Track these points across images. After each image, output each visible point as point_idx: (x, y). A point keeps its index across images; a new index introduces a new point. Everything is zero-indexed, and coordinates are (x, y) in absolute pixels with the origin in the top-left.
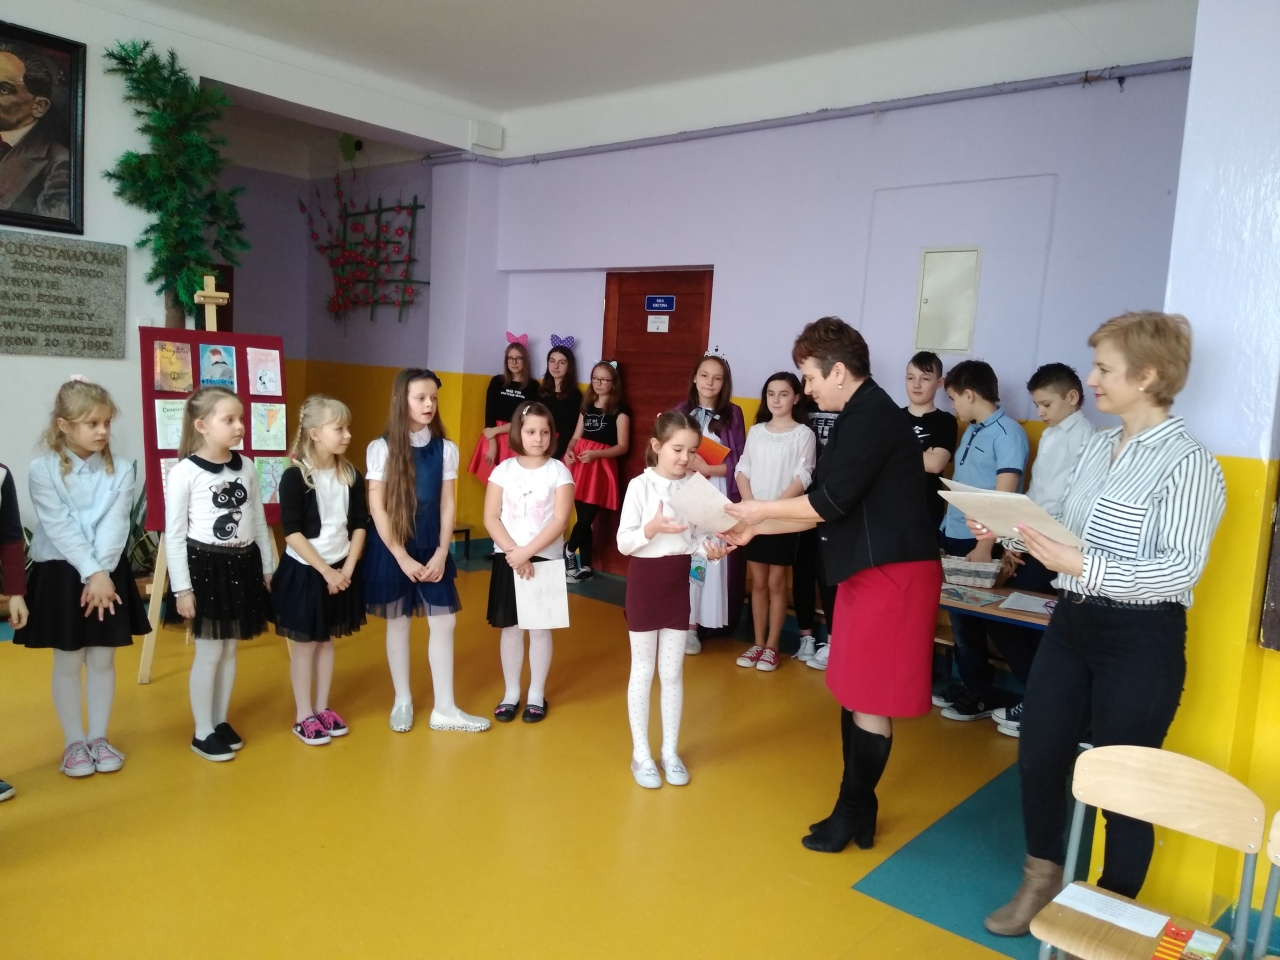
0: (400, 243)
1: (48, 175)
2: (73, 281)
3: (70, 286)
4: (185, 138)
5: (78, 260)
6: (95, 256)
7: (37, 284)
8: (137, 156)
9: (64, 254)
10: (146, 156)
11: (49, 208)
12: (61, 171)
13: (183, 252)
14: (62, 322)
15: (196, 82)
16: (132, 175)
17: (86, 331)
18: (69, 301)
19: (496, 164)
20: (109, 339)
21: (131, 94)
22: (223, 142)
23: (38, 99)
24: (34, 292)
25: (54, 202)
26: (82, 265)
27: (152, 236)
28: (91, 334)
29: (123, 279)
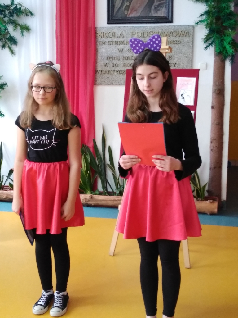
5: (169, 36)
9: (163, 34)
25: (158, 8)
26: (171, 39)
29: (191, 43)
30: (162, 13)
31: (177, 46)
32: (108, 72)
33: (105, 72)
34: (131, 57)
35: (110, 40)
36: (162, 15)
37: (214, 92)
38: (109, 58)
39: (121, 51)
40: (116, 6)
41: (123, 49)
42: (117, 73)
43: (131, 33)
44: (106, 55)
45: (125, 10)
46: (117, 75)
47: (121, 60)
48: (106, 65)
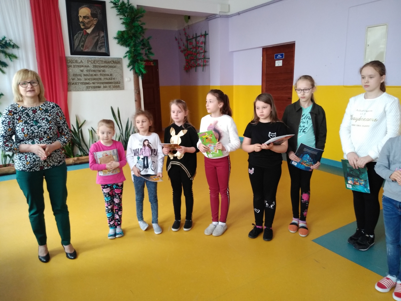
0: (202, 46)
1: (99, 40)
2: (108, 69)
3: (108, 71)
4: (134, 24)
5: (109, 63)
6: (113, 62)
7: (100, 71)
8: (121, 32)
9: (105, 62)
10: (124, 31)
11: (100, 50)
12: (103, 39)
13: (136, 58)
14: (107, 81)
15: (136, 7)
16: (121, 37)
17: (113, 83)
18: (108, 75)
19: (227, 17)
20: (119, 85)
21: (118, 13)
22: (144, 24)
23: (95, 19)
24: (99, 73)
25: (101, 47)
26: (110, 65)
27: (128, 54)
28: (115, 84)
29: (121, 67)
30: (103, 50)
31: (114, 69)
32: (75, 84)
33: (73, 84)
34: (88, 75)
35: (75, 64)
36: (104, 51)
37: (135, 93)
38: (75, 75)
39: (82, 71)
40: (75, 45)
41: (83, 70)
42: (81, 84)
43: (87, 61)
44: (72, 73)
45: (81, 47)
46: (81, 85)
47: (83, 76)
48: (73, 79)
